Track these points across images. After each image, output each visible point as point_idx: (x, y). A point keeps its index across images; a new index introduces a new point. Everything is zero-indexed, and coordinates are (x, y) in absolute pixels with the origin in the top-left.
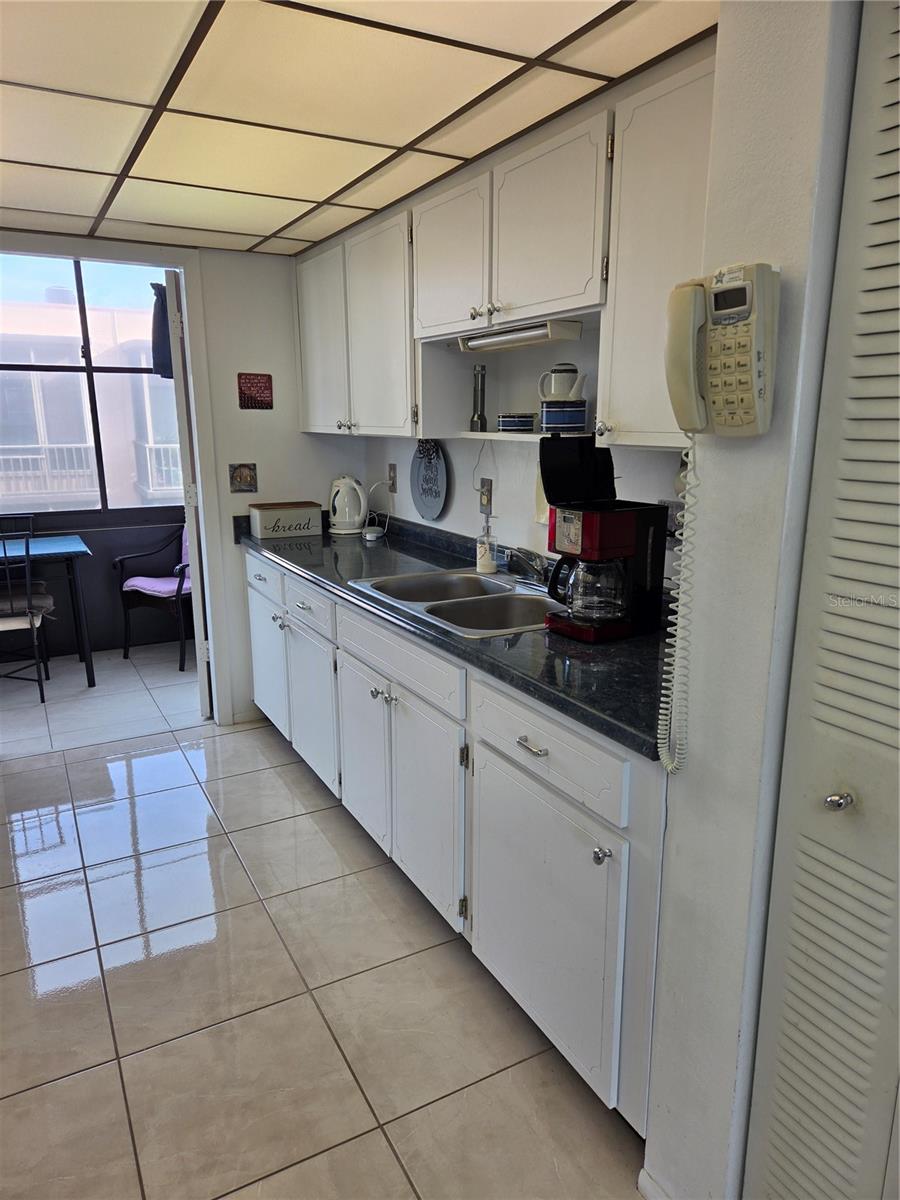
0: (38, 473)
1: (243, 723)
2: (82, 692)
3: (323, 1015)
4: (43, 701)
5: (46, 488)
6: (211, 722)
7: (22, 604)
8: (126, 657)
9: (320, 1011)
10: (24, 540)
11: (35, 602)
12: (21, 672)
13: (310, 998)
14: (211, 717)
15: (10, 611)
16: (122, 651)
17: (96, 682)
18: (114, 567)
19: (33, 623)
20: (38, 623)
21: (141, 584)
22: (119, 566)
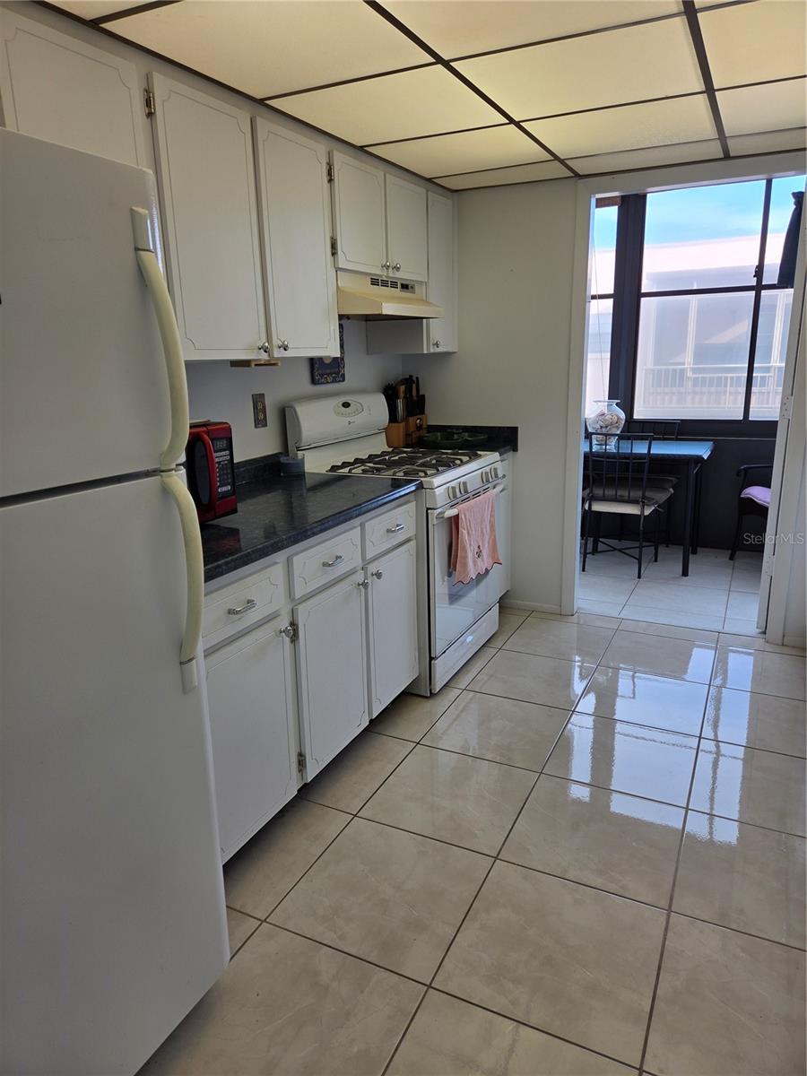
0: (763, 389)
1: (794, 647)
2: (674, 578)
3: (665, 939)
4: (639, 577)
5: (768, 403)
6: (763, 636)
7: (637, 494)
8: (731, 558)
9: (665, 935)
10: (648, 442)
11: (648, 494)
12: (632, 550)
13: (665, 916)
14: (764, 633)
15: (627, 498)
16: (730, 552)
17: (689, 573)
18: (738, 474)
19: (643, 511)
20: (647, 512)
21: (757, 493)
22: (743, 473)
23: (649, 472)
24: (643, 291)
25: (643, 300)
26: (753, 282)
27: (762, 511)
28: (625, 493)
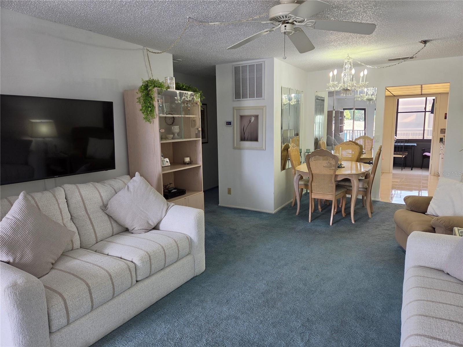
11: (405, 153)
14: (430, 174)
15: (401, 154)
18: (422, 150)
19: (403, 156)
20: (404, 157)
21: (427, 154)
22: (423, 150)
23: (404, 148)
24: (399, 112)
25: (399, 114)
26: (424, 110)
27: (429, 157)
28: (399, 153)
